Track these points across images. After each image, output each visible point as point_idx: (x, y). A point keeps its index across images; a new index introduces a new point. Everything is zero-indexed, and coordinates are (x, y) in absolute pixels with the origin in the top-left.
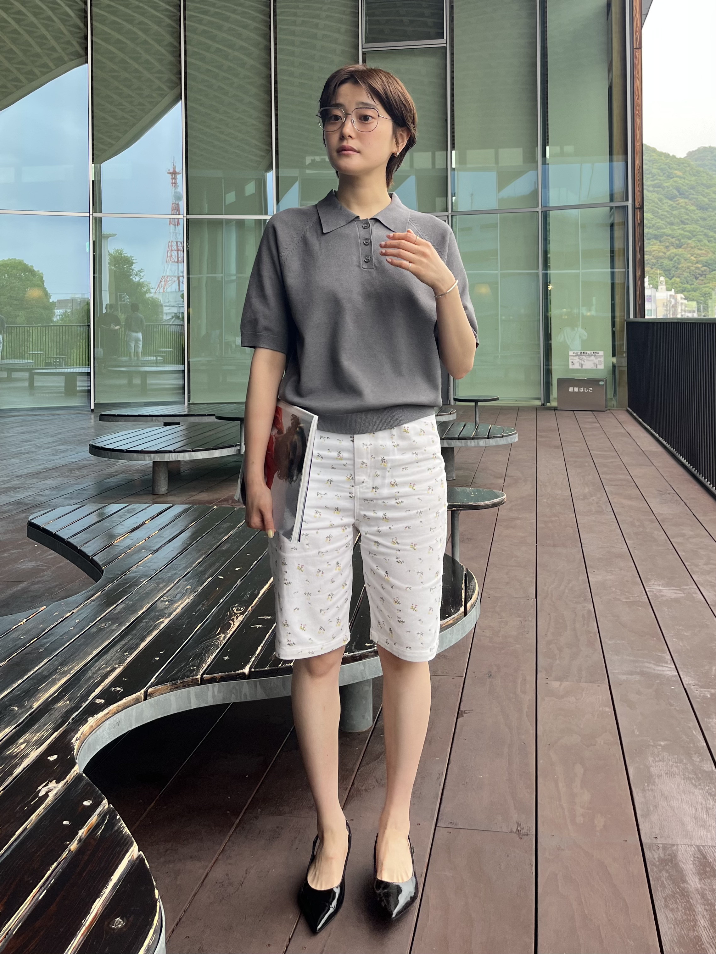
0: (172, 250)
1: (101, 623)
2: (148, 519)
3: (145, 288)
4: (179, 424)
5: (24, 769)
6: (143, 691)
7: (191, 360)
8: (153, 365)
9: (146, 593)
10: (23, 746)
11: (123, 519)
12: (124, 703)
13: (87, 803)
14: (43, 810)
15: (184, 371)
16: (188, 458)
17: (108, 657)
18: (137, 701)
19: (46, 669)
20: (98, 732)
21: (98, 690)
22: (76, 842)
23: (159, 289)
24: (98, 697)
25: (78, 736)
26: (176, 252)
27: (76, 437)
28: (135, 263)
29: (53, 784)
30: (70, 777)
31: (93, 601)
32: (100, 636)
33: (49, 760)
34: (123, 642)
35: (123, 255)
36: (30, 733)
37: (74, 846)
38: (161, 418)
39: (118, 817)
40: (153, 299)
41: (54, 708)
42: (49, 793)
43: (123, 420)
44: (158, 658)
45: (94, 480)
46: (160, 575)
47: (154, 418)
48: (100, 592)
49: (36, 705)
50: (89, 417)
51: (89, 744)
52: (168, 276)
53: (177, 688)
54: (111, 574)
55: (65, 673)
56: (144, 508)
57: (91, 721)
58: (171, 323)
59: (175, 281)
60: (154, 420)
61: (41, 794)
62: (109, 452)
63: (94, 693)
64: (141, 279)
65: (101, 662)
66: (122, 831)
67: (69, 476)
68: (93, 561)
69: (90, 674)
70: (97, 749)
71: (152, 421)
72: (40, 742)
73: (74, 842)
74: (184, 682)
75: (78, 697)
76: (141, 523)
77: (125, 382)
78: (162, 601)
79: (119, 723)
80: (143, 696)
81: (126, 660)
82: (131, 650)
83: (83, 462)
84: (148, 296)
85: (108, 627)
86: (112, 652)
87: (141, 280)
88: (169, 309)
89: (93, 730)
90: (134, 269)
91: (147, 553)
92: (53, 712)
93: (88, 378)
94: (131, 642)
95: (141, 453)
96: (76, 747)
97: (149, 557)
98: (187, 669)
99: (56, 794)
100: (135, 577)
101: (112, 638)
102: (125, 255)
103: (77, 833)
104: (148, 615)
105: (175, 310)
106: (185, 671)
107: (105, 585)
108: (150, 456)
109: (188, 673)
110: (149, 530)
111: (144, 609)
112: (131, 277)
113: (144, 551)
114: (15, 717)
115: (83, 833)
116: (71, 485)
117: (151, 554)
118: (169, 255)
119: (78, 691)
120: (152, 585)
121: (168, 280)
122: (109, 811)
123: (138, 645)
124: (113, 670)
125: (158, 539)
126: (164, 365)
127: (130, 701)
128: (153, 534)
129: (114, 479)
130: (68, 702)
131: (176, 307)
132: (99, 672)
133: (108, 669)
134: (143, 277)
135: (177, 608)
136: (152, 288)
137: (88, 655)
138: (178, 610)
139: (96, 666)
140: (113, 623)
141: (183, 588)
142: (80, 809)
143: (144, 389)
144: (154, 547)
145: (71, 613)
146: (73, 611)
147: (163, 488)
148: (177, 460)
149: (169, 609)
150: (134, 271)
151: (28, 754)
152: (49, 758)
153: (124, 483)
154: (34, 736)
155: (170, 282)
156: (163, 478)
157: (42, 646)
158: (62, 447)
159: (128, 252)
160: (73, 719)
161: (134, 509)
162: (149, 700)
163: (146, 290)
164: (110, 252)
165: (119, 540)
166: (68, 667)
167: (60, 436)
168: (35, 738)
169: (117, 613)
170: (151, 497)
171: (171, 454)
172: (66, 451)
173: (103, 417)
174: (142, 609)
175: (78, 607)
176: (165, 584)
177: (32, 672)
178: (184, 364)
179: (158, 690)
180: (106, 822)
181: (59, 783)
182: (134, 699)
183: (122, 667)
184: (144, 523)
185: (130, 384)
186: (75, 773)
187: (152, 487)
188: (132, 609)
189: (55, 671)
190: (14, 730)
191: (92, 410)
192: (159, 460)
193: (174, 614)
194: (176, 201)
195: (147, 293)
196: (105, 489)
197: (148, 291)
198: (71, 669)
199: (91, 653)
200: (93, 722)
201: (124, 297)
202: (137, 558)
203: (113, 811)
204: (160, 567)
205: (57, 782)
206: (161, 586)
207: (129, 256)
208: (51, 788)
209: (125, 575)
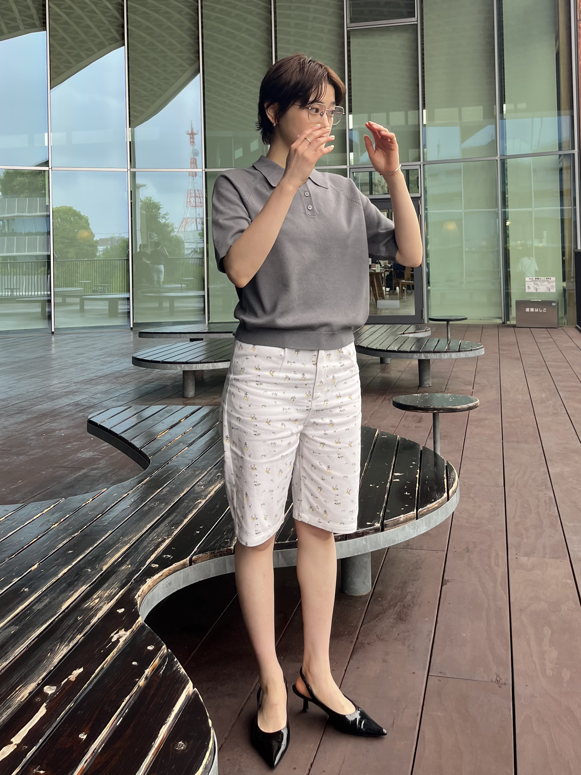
0: (191, 197)
1: (151, 503)
2: (183, 418)
3: (170, 228)
4: (202, 339)
5: (99, 619)
6: (188, 558)
7: (210, 287)
8: (178, 291)
9: (186, 479)
10: (97, 601)
11: (163, 418)
12: (174, 568)
13: (150, 648)
14: (115, 653)
15: (204, 296)
16: (211, 368)
17: (158, 530)
18: (184, 566)
19: (110, 539)
20: (154, 590)
21: (153, 557)
22: (144, 679)
23: (180, 228)
24: (154, 562)
25: (139, 593)
26: (194, 198)
27: (119, 351)
28: (162, 208)
29: (122, 632)
30: (134, 627)
31: (144, 484)
32: (152, 513)
33: (118, 612)
34: (170, 519)
35: (152, 202)
36: (101, 591)
37: (142, 682)
38: (188, 335)
39: (176, 660)
40: (176, 237)
41: (119, 570)
42: (120, 639)
43: (157, 337)
44: (198, 532)
45: (136, 386)
46: (196, 465)
47: (182, 335)
48: (148, 478)
49: (105, 568)
50: (129, 334)
51: (148, 601)
52: (188, 218)
53: (215, 556)
54: (156, 463)
55: (126, 543)
56: (179, 409)
57: (149, 581)
58: (190, 257)
59: (193, 222)
60: (182, 337)
61: (113, 640)
62: (148, 363)
63: (150, 559)
64: (166, 220)
65: (154, 535)
66: (179, 671)
67: (115, 382)
68: (141, 452)
69: (145, 543)
70: (154, 604)
71: (181, 337)
72: (110, 598)
73: (142, 679)
74: (221, 551)
75: (137, 562)
76: (178, 421)
77: (156, 305)
78: (199, 486)
79: (170, 584)
80: (188, 562)
81: (173, 533)
82: (177, 525)
83: (126, 371)
84: (172, 234)
85: (157, 506)
86: (162, 526)
87: (167, 222)
88: (189, 245)
89: (151, 589)
90: (161, 213)
91: (184, 446)
92: (118, 573)
93: (128, 302)
94: (176, 519)
95: (173, 364)
96: (138, 602)
97: (185, 449)
98: (222, 541)
99: (125, 640)
100: (175, 466)
101: (161, 515)
102: (154, 201)
103: (144, 672)
104: (188, 496)
105: (194, 246)
106: (221, 543)
107: (152, 472)
108: (181, 367)
109: (223, 545)
110: (184, 427)
111: (185, 492)
112: (159, 219)
113: (181, 444)
114: (89, 577)
115: (148, 672)
116: (117, 390)
117: (187, 446)
118: (188, 200)
119: (138, 557)
120: (190, 472)
121: (188, 221)
122: (168, 655)
123: (182, 521)
124: (164, 541)
125: (192, 435)
126: (187, 291)
127: (178, 566)
128: (188, 430)
129: (152, 385)
130: (130, 566)
131: (194, 243)
132: (153, 542)
133: (160, 540)
134: (168, 219)
135: (211, 491)
136: (176, 228)
137: (143, 529)
138: (212, 493)
139: (150, 538)
140: (161, 503)
141: (215, 475)
142: (145, 652)
143: (172, 311)
144: (189, 441)
145: (127, 494)
146: (128, 493)
147: (191, 392)
148: (202, 369)
149: (205, 492)
150: (161, 215)
151: (101, 607)
152: (118, 611)
153: (159, 388)
154: (105, 593)
155: (190, 223)
156: (191, 384)
157: (106, 520)
158: (109, 359)
159: (156, 198)
160: (134, 580)
161: (171, 409)
162: (194, 566)
163: (171, 230)
164: (142, 199)
165: (161, 435)
166: (128, 538)
167: (107, 350)
168: (106, 594)
169: (164, 495)
170: (182, 399)
171: (198, 364)
172: (112, 362)
173: (142, 335)
174: (183, 491)
175: (132, 489)
176: (200, 471)
177: (100, 541)
178: (204, 290)
179: (200, 557)
180: (166, 663)
181: (127, 631)
182: (182, 564)
183: (170, 539)
184: (180, 421)
185: (160, 307)
186: (139, 623)
187: (182, 392)
188: (174, 492)
189: (117, 541)
190: (89, 588)
191: (132, 328)
192: (188, 370)
193: (209, 496)
194: (193, 156)
195: (172, 232)
196: (145, 393)
197: (172, 230)
198: (131, 539)
199: (145, 527)
200: (150, 582)
201: (153, 236)
202: (177, 449)
203: (171, 655)
204: (195, 457)
205: (126, 630)
206: (197, 473)
207: (157, 202)
208: (121, 635)
209: (167, 464)
